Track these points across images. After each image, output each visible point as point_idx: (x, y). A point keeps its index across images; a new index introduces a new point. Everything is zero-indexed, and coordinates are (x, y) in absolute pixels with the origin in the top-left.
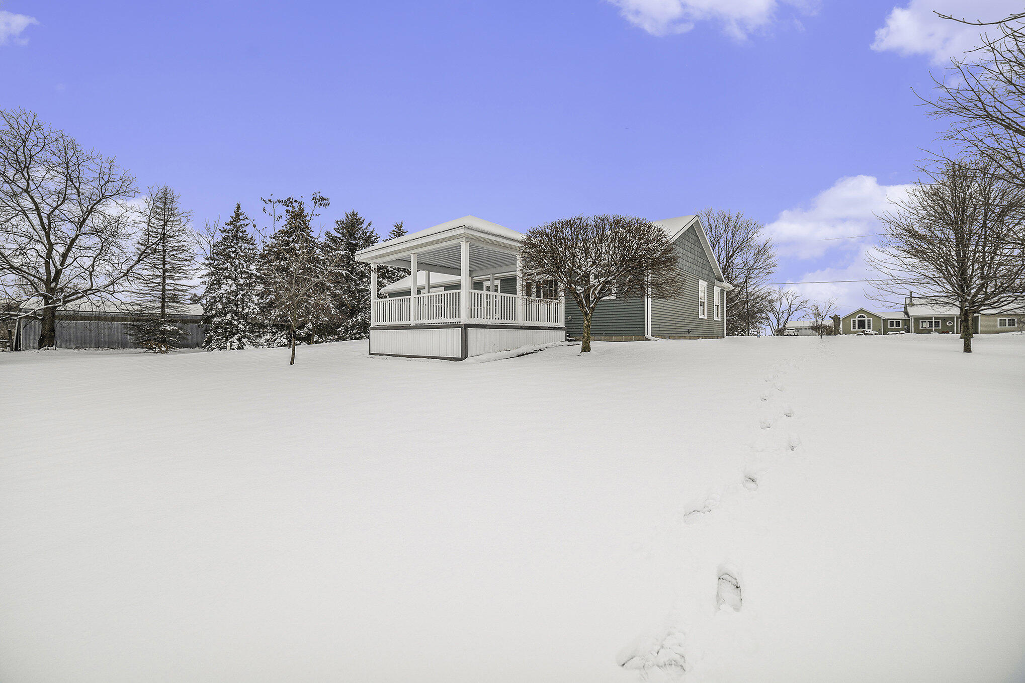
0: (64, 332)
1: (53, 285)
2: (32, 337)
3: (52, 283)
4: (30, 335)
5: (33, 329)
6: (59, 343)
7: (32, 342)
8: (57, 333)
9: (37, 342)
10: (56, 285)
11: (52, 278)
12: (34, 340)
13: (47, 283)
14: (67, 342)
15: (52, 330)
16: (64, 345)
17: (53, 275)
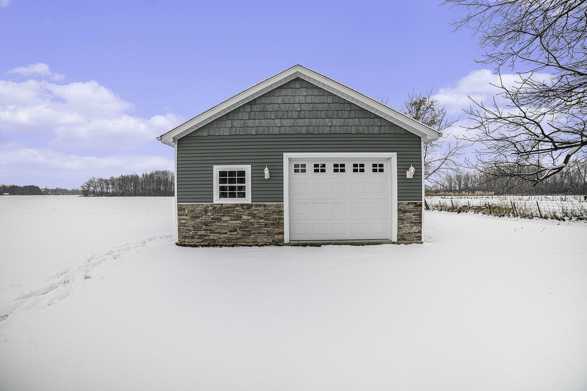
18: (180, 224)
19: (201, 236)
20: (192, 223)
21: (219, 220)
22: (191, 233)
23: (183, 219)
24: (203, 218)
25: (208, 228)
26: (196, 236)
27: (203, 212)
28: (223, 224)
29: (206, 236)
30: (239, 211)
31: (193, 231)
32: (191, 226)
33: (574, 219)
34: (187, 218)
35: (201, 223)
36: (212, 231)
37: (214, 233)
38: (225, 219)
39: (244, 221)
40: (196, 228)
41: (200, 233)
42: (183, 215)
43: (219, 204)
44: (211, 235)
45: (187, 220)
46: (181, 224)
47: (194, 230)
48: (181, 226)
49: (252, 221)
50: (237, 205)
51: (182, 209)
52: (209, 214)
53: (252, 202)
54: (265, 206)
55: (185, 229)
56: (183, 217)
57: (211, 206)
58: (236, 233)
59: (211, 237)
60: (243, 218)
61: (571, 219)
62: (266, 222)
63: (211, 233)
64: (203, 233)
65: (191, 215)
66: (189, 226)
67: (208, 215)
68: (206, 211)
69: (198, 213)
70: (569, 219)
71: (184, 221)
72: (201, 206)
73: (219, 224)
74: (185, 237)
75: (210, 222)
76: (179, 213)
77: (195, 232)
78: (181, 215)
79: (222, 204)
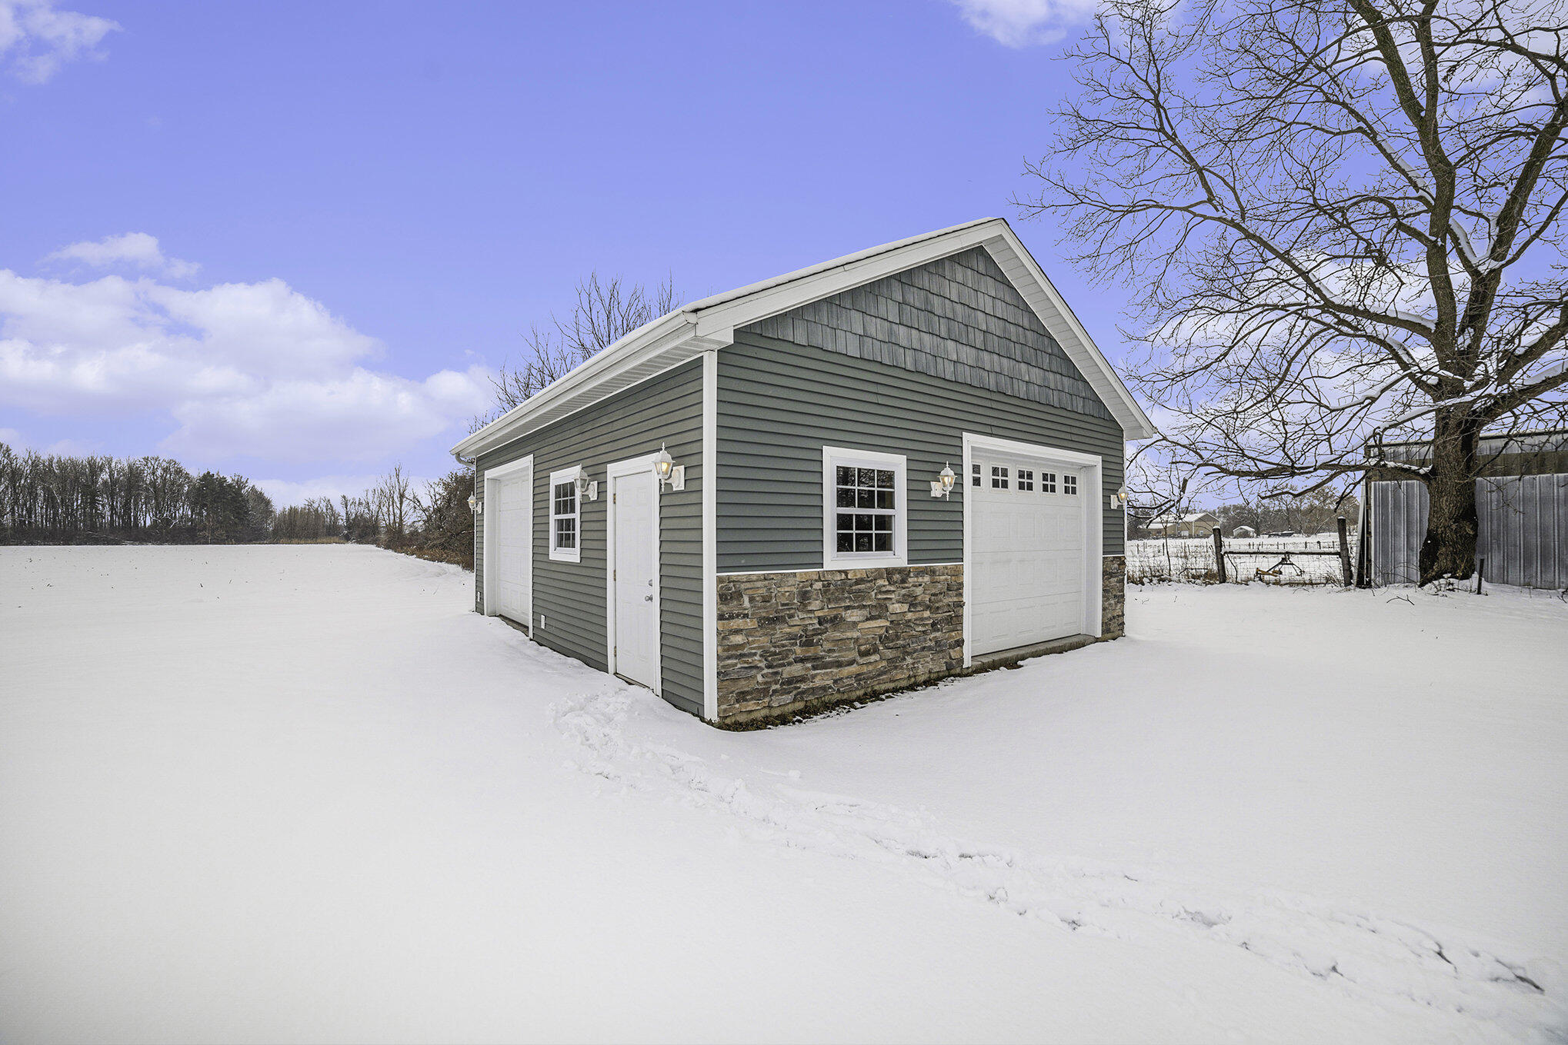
0: (1516, 519)
1: (1464, 341)
2: (1402, 541)
3: (1462, 331)
4: (1396, 534)
5: (1403, 516)
6: (1494, 561)
7: (1402, 557)
8: (1486, 528)
9: (1416, 560)
10: (1476, 339)
11: (1459, 319)
12: (1407, 553)
13: (1440, 336)
14: (1528, 562)
15: (1468, 513)
16: (1515, 573)
17: (1461, 309)
18: (724, 650)
19: (790, 681)
20: (764, 641)
21: (836, 621)
22: (760, 678)
23: (737, 632)
24: (796, 621)
25: (811, 652)
26: (774, 687)
27: (795, 601)
28: (849, 635)
29: (803, 679)
30: (884, 589)
31: (766, 671)
32: (759, 652)
33: (1155, 580)
34: (750, 624)
35: (792, 637)
36: (818, 662)
37: (825, 666)
38: (854, 619)
39: (894, 618)
40: (775, 658)
41: (787, 672)
42: (738, 616)
43: (839, 571)
44: (816, 675)
45: (749, 633)
46: (728, 650)
47: (768, 667)
48: (729, 658)
49: (910, 616)
50: (878, 573)
51: (735, 596)
52: (815, 605)
53: (910, 561)
54: (933, 572)
55: (739, 666)
56: (736, 624)
57: (820, 580)
58: (876, 657)
59: (818, 682)
60: (890, 610)
61: (1151, 581)
62: (934, 616)
63: (814, 668)
64: (797, 670)
65: (764, 615)
66: (755, 654)
67: (810, 608)
68: (804, 596)
69: (783, 605)
70: (1148, 581)
71: (738, 639)
72: (791, 581)
73: (838, 635)
74: (742, 696)
75: (817, 633)
76: (725, 608)
77: (772, 673)
78: (731, 617)
79: (846, 572)
